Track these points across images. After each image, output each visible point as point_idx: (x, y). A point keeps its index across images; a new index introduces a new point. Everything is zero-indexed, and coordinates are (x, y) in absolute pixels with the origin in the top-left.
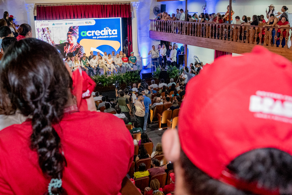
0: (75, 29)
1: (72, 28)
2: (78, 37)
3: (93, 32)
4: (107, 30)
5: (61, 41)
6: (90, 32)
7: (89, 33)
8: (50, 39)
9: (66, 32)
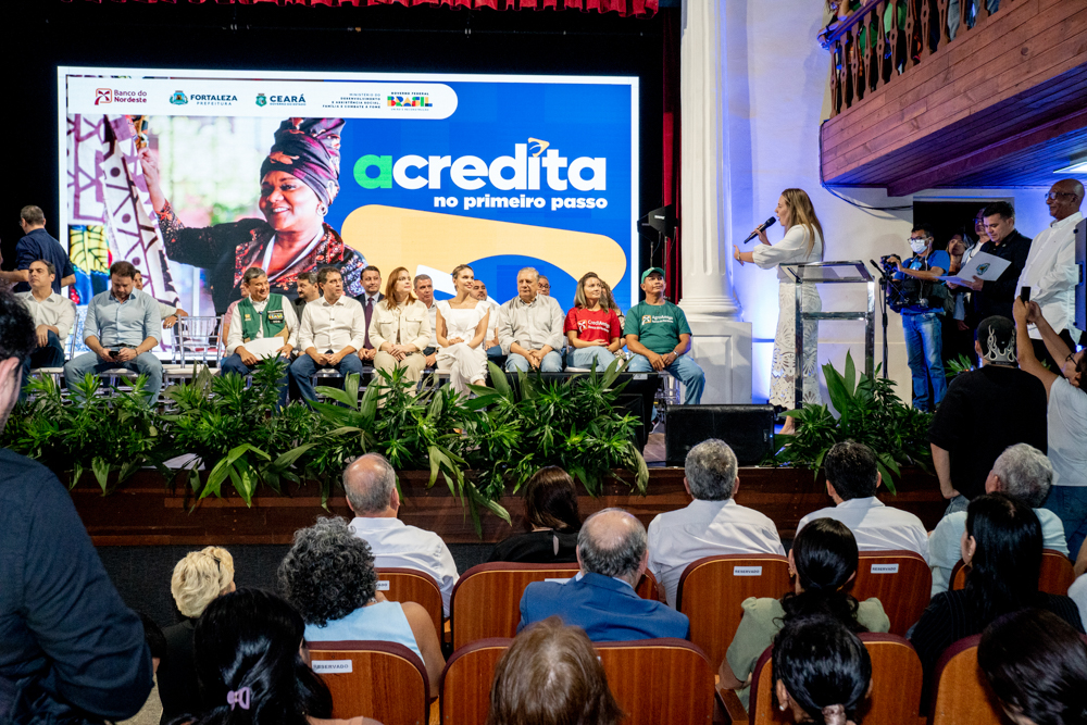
0: (315, 135)
1: (298, 127)
2: (332, 191)
3: (437, 164)
4: (535, 160)
5: (217, 205)
6: (417, 161)
7: (412, 172)
8: (149, 190)
9: (258, 150)
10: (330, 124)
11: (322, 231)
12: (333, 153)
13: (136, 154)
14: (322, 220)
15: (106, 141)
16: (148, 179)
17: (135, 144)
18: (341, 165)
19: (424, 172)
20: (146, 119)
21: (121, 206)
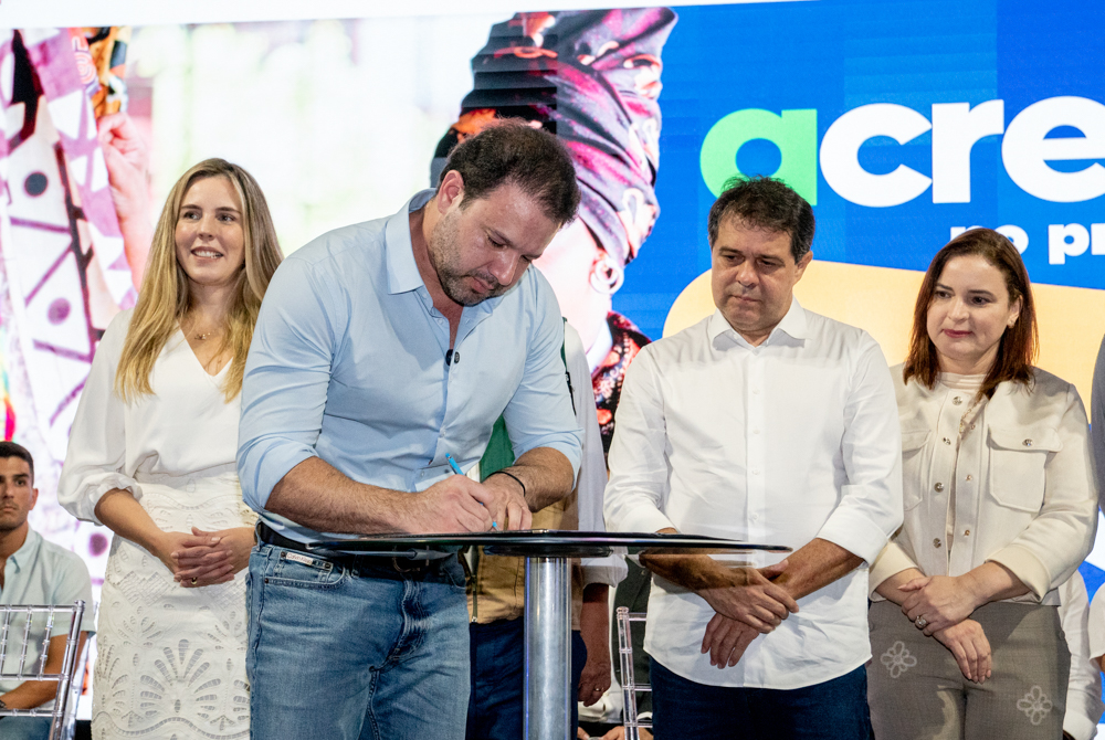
0: (586, 60)
1: (538, 39)
2: (637, 218)
3: (958, 126)
6: (898, 122)
7: (878, 156)
8: (122, 230)
9: (426, 109)
10: (631, 27)
11: (605, 337)
12: (638, 109)
13: (92, 132)
14: (606, 307)
15: (15, 101)
16: (120, 200)
17: (90, 105)
18: (664, 142)
19: (919, 155)
20: (121, 36)
21: (46, 277)
